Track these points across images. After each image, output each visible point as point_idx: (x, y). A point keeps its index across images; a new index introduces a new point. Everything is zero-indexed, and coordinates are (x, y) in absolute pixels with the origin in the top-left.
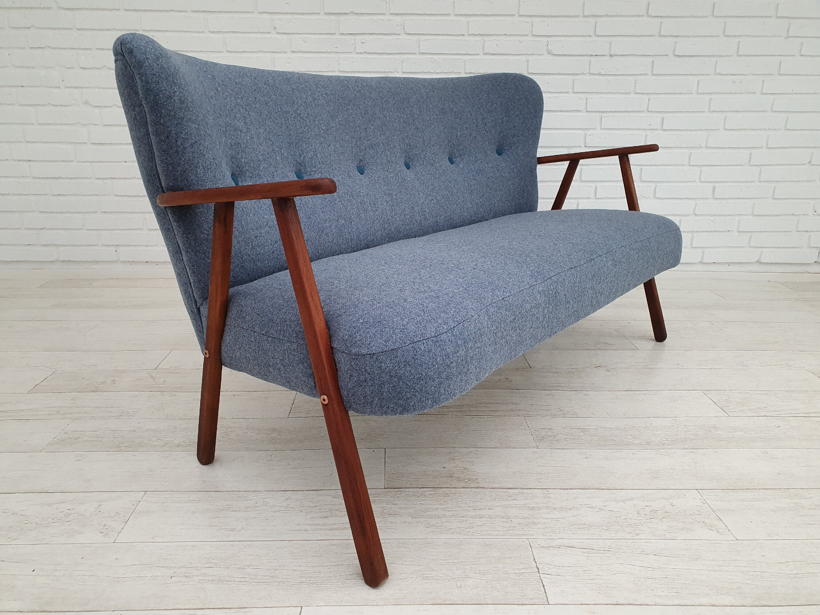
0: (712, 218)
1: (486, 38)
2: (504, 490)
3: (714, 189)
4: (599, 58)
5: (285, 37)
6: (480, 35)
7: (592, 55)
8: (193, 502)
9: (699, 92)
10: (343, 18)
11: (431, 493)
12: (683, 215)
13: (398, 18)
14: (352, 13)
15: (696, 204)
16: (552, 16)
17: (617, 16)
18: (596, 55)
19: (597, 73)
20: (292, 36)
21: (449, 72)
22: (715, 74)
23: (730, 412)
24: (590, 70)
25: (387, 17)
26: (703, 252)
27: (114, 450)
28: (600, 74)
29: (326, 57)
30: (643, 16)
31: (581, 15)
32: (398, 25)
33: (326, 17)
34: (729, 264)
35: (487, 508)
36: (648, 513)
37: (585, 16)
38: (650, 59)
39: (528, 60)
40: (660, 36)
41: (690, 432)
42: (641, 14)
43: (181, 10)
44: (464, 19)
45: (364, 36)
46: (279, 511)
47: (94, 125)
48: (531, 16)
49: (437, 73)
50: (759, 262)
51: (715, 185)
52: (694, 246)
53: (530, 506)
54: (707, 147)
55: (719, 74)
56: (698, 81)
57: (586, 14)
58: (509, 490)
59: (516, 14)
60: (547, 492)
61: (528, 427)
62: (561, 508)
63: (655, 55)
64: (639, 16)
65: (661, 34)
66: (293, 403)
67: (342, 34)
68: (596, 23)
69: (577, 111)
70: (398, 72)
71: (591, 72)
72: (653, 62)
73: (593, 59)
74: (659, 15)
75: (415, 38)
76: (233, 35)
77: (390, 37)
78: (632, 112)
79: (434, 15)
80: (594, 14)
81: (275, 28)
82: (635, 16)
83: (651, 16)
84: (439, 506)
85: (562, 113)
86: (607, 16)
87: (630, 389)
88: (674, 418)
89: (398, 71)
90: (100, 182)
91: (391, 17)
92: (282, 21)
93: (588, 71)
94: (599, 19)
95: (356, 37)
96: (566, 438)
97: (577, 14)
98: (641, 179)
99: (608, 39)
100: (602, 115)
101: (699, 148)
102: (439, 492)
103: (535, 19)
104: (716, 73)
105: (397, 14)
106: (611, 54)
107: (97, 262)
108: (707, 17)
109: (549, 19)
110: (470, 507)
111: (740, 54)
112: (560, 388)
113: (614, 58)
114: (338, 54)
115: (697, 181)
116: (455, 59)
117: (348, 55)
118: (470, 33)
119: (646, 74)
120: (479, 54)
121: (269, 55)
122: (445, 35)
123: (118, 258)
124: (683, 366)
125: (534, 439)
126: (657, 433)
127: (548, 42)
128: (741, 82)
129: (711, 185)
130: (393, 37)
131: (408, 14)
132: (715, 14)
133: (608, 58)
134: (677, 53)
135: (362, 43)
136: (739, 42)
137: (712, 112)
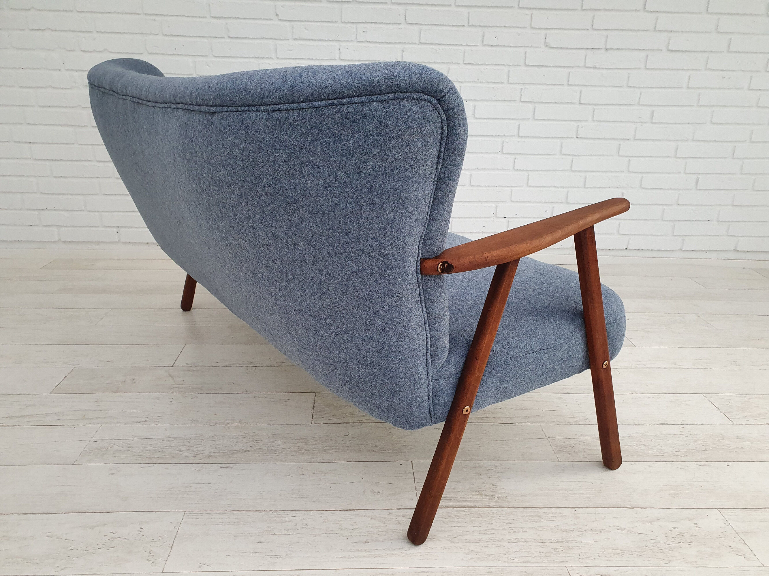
0: (693, 208)
1: (486, 30)
2: (534, 510)
3: (698, 180)
4: (594, 51)
5: (287, 24)
6: (480, 26)
7: (589, 49)
8: (233, 523)
9: (690, 86)
10: (345, 6)
11: (465, 513)
12: (666, 205)
13: (400, 8)
15: (680, 194)
16: (551, 9)
17: (615, 10)
18: (592, 49)
19: (592, 66)
20: (294, 24)
21: (448, 63)
22: (706, 69)
23: (733, 418)
24: (585, 63)
25: (389, 7)
26: (683, 240)
27: (146, 462)
28: (595, 68)
29: (327, 45)
30: (640, 11)
31: (580, 9)
32: (399, 15)
33: (329, 5)
34: (707, 251)
35: (521, 530)
36: (676, 536)
37: (583, 10)
38: (644, 54)
39: (526, 52)
40: (655, 31)
41: (699, 442)
42: (639, 9)
44: (465, 10)
45: (365, 25)
46: (319, 535)
48: (531, 9)
49: (436, 63)
50: (735, 250)
51: (699, 177)
52: (675, 234)
53: (562, 528)
54: (693, 140)
55: (710, 69)
56: (690, 77)
57: (584, 8)
58: (539, 510)
59: (516, 6)
60: (576, 512)
61: (545, 436)
62: (592, 530)
63: (649, 50)
64: (636, 10)
65: (656, 29)
66: (314, 407)
67: (344, 22)
68: (594, 16)
69: (571, 103)
71: (587, 65)
72: (647, 56)
73: (589, 52)
74: (656, 10)
75: (416, 28)
76: (234, 21)
77: (391, 26)
78: (624, 105)
79: (436, 5)
80: (592, 8)
81: (277, 15)
82: (632, 10)
83: (648, 12)
84: (475, 529)
85: (557, 105)
86: (605, 10)
87: (635, 392)
88: (682, 426)
90: (101, 164)
91: (393, 7)
92: (285, 8)
93: (583, 64)
94: (596, 13)
95: (358, 26)
96: (583, 449)
97: (576, 8)
98: (629, 169)
99: (605, 33)
100: (595, 107)
101: (686, 140)
102: (472, 512)
103: (535, 12)
104: (708, 68)
105: (399, 4)
106: (608, 47)
107: (98, 243)
108: (701, 13)
109: (549, 12)
110: (504, 529)
111: (730, 50)
112: (568, 391)
113: (610, 51)
114: (340, 42)
115: (682, 172)
116: (454, 50)
117: (349, 44)
118: (470, 24)
119: (639, 69)
120: (477, 45)
121: (271, 42)
122: (445, 25)
123: (119, 239)
124: (680, 365)
125: (553, 450)
126: (668, 442)
127: (546, 35)
128: (730, 78)
129: (695, 176)
130: (396, 26)
131: (410, 4)
132: (709, 11)
133: (603, 51)
134: (670, 48)
135: (363, 31)
136: (731, 39)
137: (701, 106)
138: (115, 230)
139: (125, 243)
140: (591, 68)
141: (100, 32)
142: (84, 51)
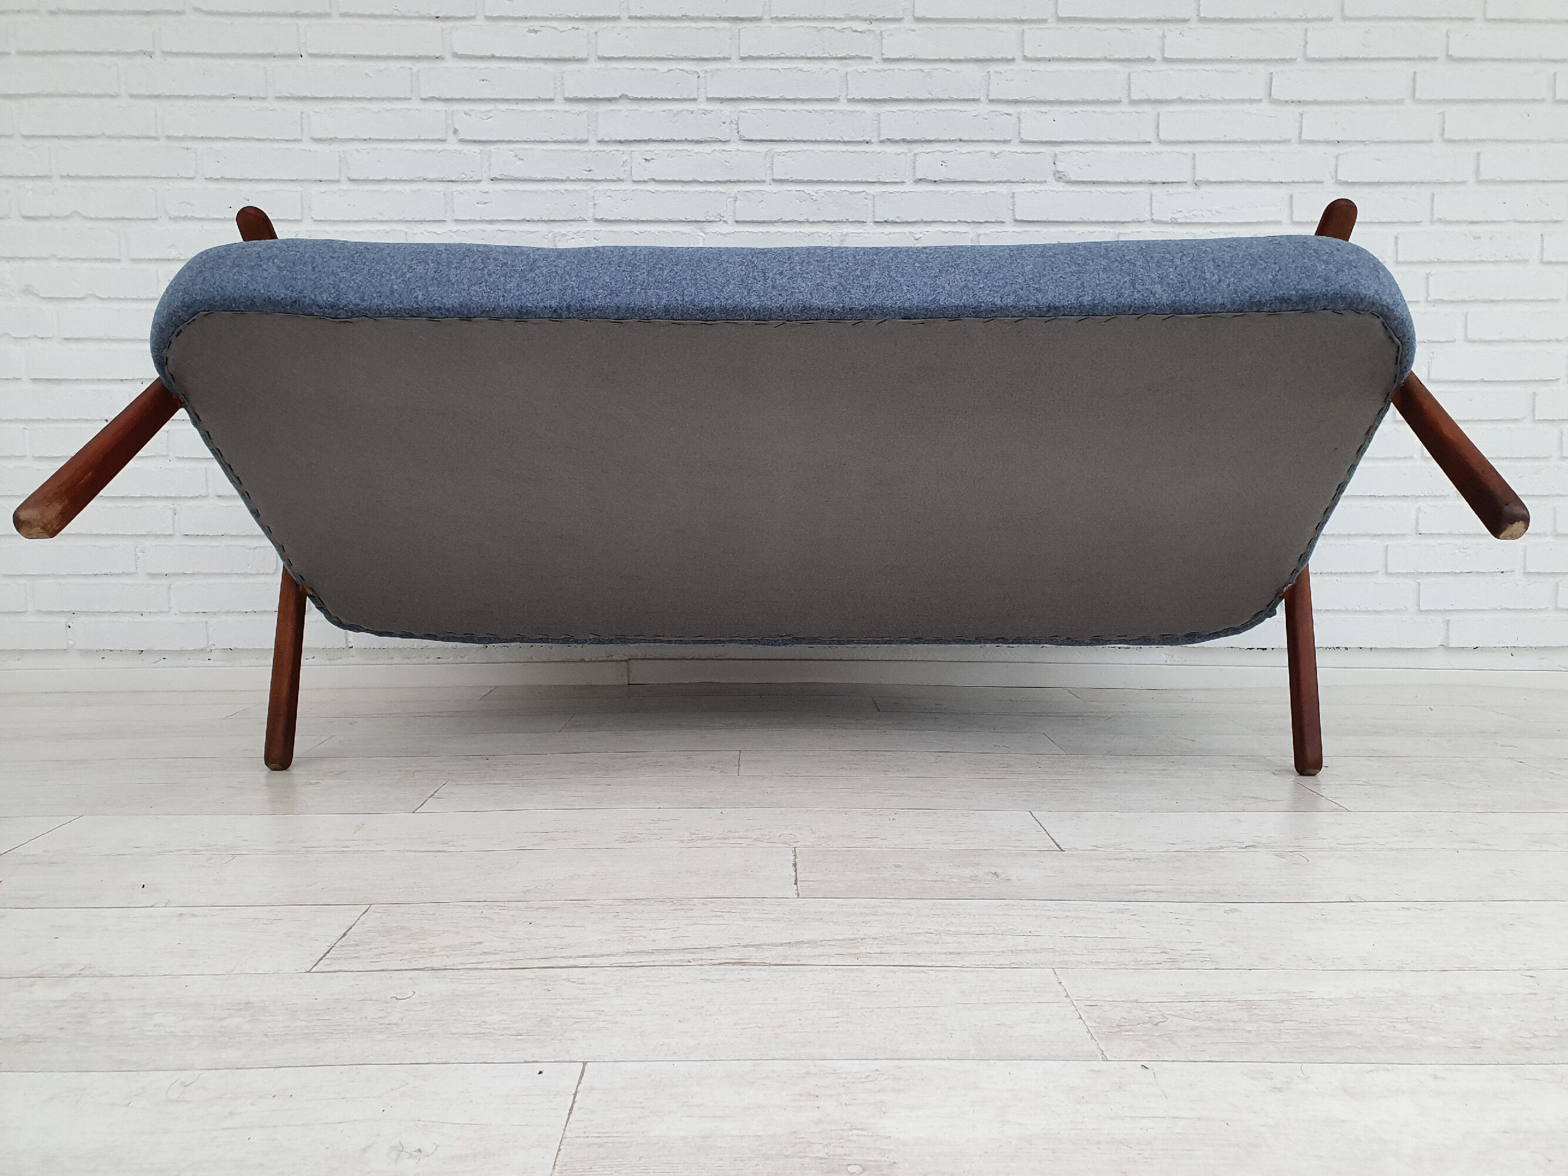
0: (1459, 542)
1: (918, 148)
4: (1171, 189)
5: (476, 148)
6: (905, 141)
7: (1154, 183)
9: (1400, 259)
10: (604, 107)
12: (1390, 536)
13: (726, 108)
14: (624, 97)
15: (1419, 509)
16: (1062, 103)
17: (1204, 102)
18: (1164, 183)
19: (1168, 219)
20: (491, 148)
21: (839, 222)
22: (1432, 222)
24: (1152, 215)
25: (701, 106)
26: (1447, 622)
28: (1175, 223)
29: (566, 190)
30: (1260, 101)
31: (1125, 101)
32: (724, 123)
33: (569, 107)
34: (1511, 652)
37: (1133, 102)
38: (1283, 191)
39: (1014, 193)
40: (1301, 141)
42: (1257, 98)
43: (252, 95)
44: (868, 109)
45: (650, 147)
47: (42, 338)
48: (1015, 102)
49: (811, 223)
52: (1424, 608)
55: (1440, 220)
56: (1396, 238)
57: (1134, 97)
59: (983, 98)
61: (1067, 997)
63: (1293, 182)
64: (1251, 101)
65: (1304, 137)
67: (601, 142)
68: (1159, 115)
70: (725, 221)
71: (1155, 218)
72: (1292, 196)
73: (1157, 190)
74: (1296, 98)
75: (762, 148)
76: (363, 146)
77: (707, 148)
80: (1152, 97)
81: (456, 131)
82: (1243, 101)
83: (1278, 102)
86: (1181, 101)
87: (1358, 897)
88: (1529, 973)
89: (724, 219)
91: (709, 107)
92: (470, 115)
93: (1147, 216)
94: (1164, 109)
95: (634, 147)
96: (1192, 1029)
97: (1117, 98)
99: (1189, 149)
103: (1024, 109)
104: (1435, 217)
105: (721, 100)
106: (1197, 179)
107: (21, 653)
108: (1400, 102)
109: (1056, 108)
111: (1482, 177)
112: (1151, 896)
113: (1204, 189)
114: (594, 184)
115: (1415, 456)
116: (851, 193)
117: (613, 186)
118: (883, 138)
119: (1278, 223)
120: (903, 182)
121: (440, 187)
122: (827, 142)
123: (71, 642)
127: (1056, 155)
128: (1492, 239)
130: (718, 147)
131: (747, 99)
132: (1417, 96)
133: (1189, 188)
134: (1341, 177)
135: (646, 159)
136: (1479, 154)
137: (1436, 302)
138: (63, 620)
139: (85, 652)
140: (1167, 223)
141: (69, 177)
142: (30, 218)
